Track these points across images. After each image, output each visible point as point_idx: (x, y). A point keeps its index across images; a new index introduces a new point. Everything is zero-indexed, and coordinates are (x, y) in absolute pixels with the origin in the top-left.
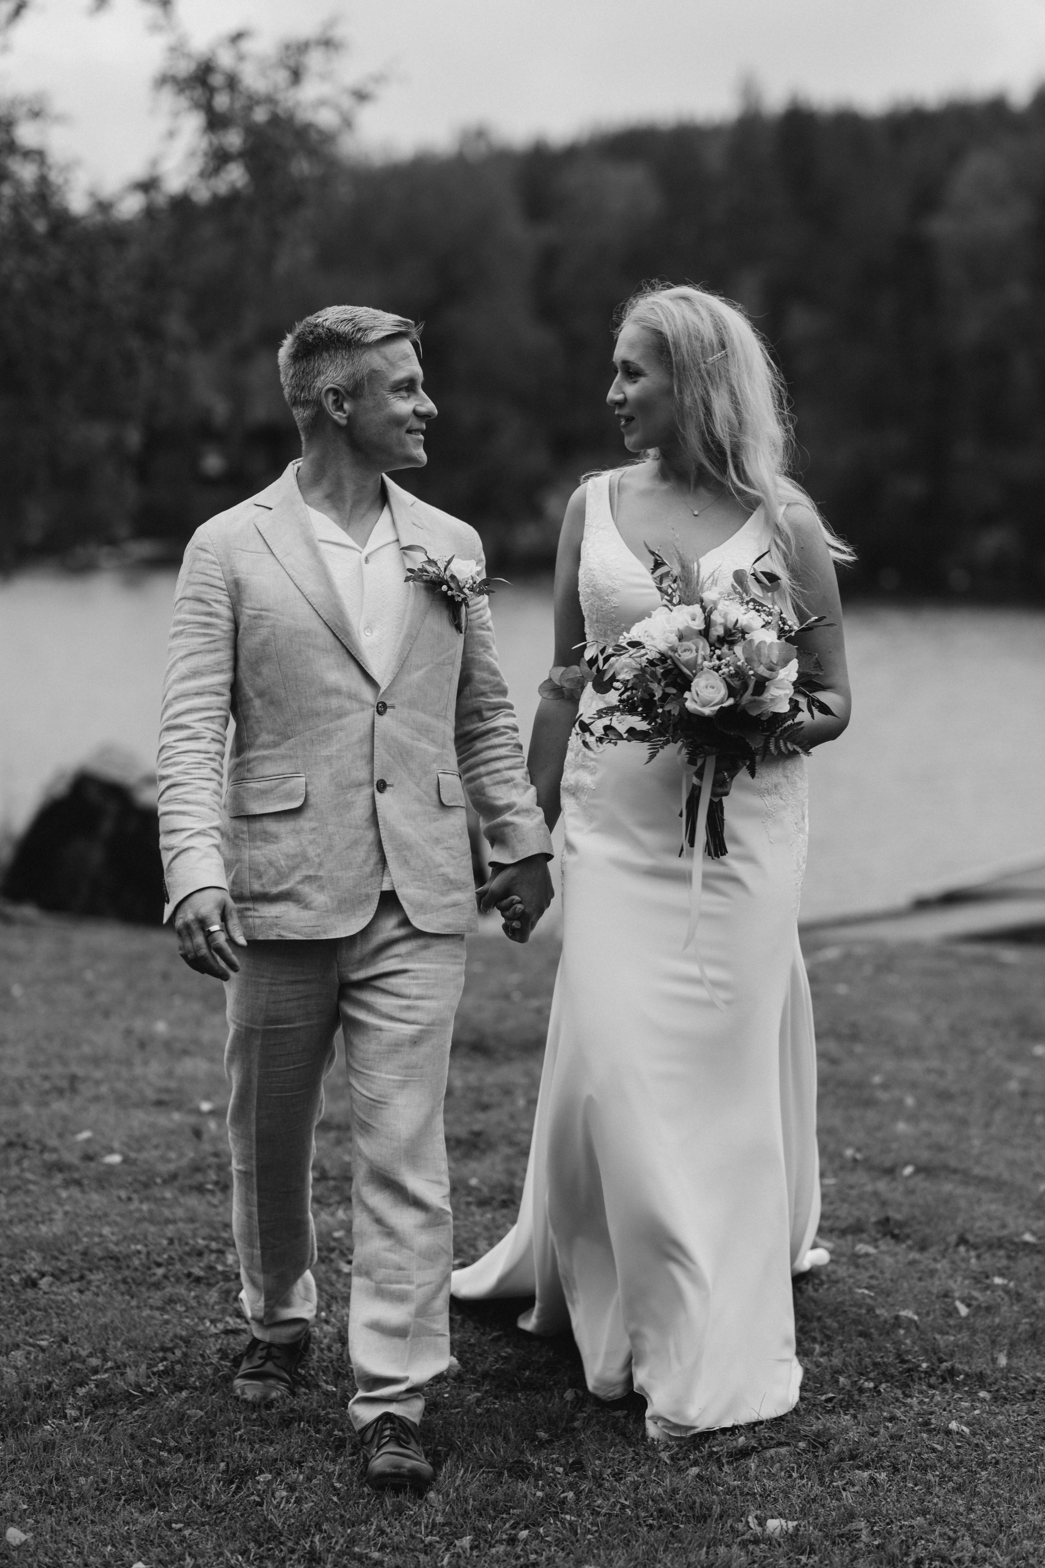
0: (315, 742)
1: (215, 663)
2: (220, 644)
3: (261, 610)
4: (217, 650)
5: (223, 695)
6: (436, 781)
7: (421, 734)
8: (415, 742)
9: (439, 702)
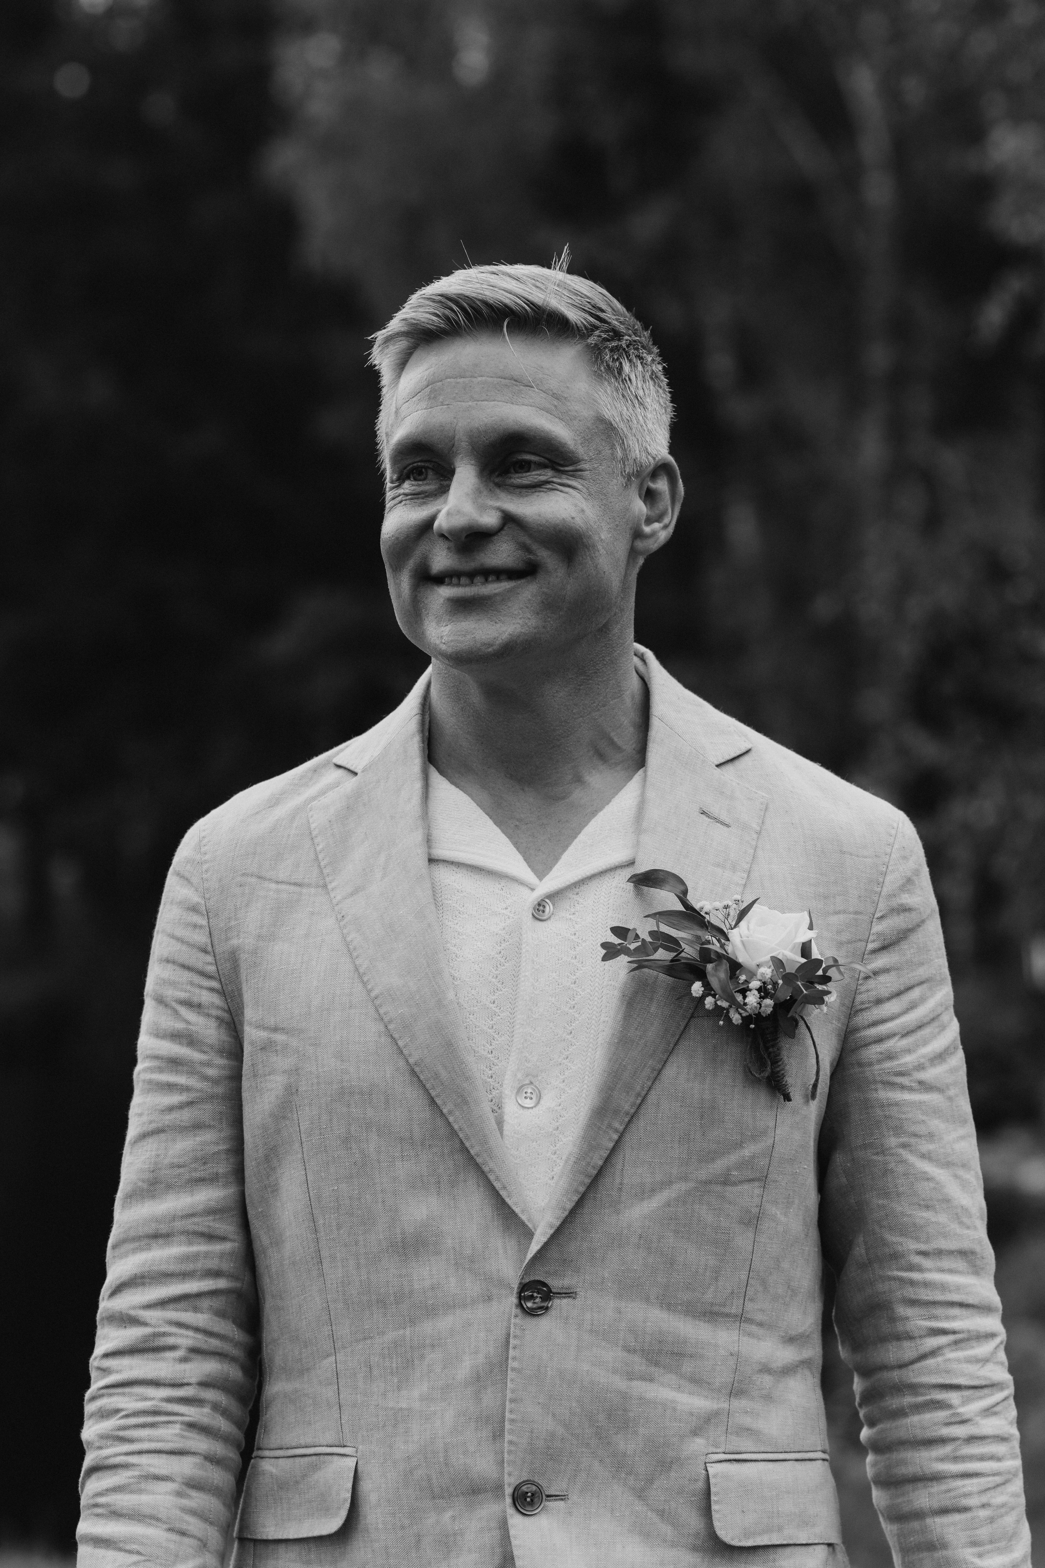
0: (375, 1372)
1: (196, 1160)
2: (205, 1112)
3: (275, 1030)
4: (197, 1126)
5: (223, 1239)
6: (701, 1484)
7: (657, 1364)
8: (635, 1383)
9: (716, 1279)
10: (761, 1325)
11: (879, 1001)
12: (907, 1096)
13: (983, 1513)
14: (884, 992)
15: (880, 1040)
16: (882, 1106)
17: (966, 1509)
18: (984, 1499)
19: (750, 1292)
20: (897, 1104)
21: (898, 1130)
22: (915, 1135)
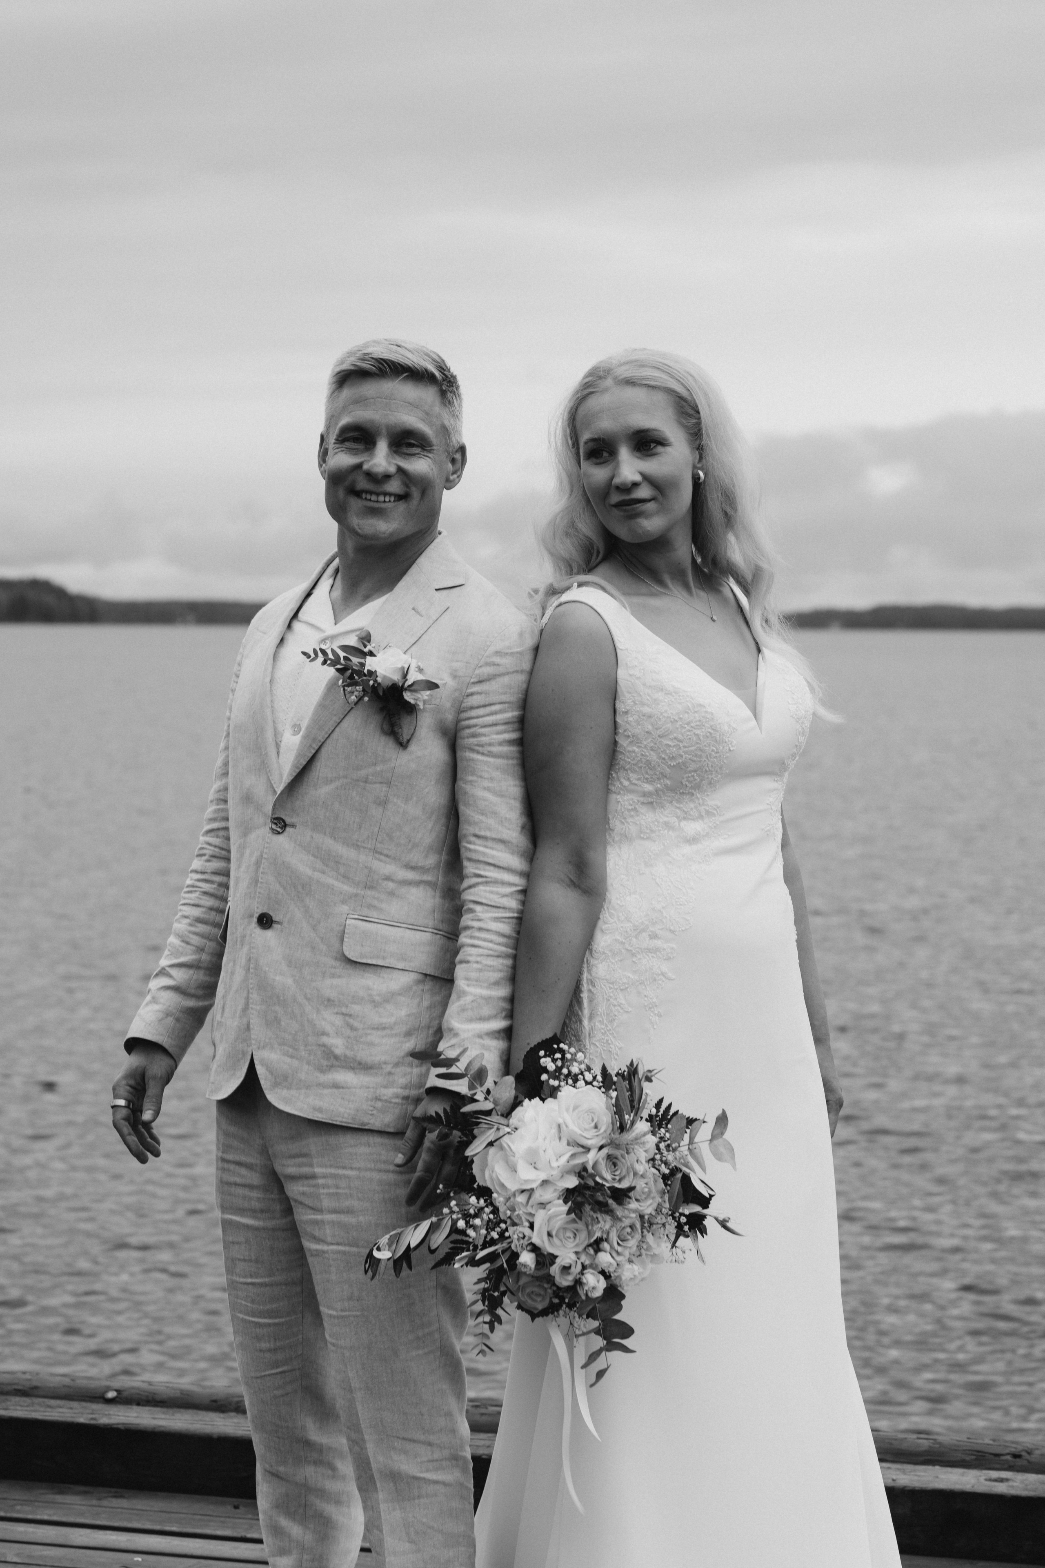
6: (342, 928)
7: (327, 865)
8: (316, 873)
9: (360, 828)
10: (387, 856)
11: (472, 708)
12: (479, 757)
13: (475, 966)
14: (475, 704)
15: (469, 727)
16: (467, 760)
17: (468, 962)
18: (479, 959)
19: (380, 838)
20: (473, 760)
21: (473, 773)
22: (481, 777)
